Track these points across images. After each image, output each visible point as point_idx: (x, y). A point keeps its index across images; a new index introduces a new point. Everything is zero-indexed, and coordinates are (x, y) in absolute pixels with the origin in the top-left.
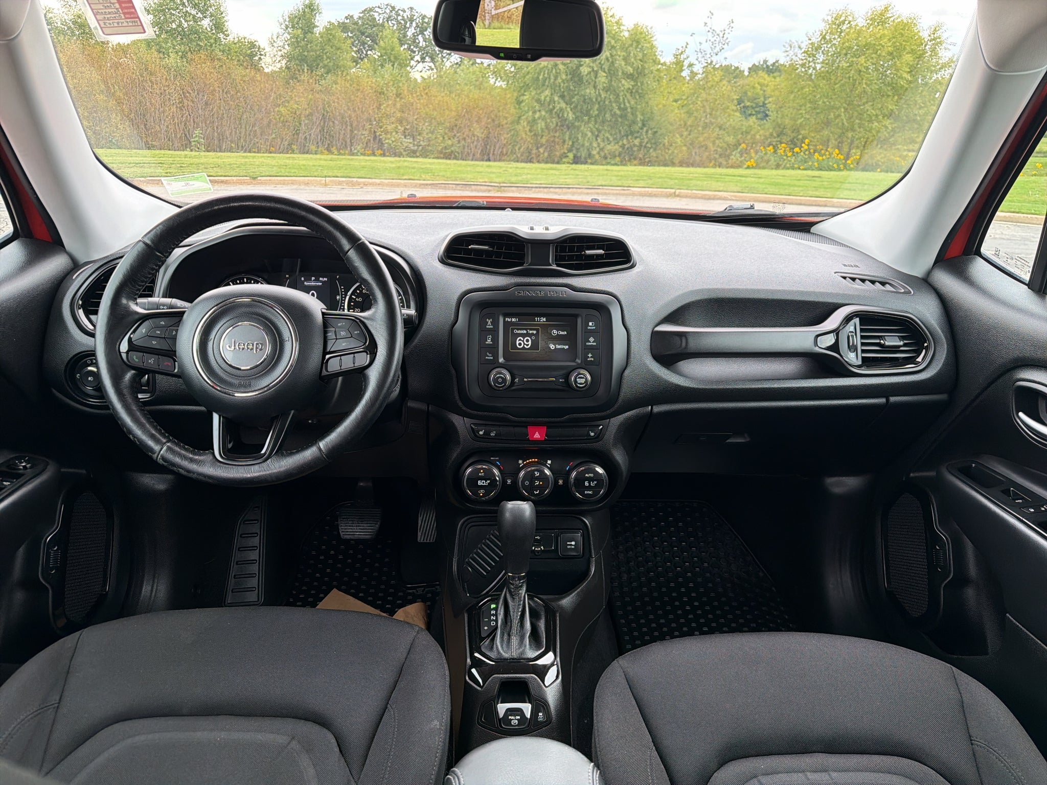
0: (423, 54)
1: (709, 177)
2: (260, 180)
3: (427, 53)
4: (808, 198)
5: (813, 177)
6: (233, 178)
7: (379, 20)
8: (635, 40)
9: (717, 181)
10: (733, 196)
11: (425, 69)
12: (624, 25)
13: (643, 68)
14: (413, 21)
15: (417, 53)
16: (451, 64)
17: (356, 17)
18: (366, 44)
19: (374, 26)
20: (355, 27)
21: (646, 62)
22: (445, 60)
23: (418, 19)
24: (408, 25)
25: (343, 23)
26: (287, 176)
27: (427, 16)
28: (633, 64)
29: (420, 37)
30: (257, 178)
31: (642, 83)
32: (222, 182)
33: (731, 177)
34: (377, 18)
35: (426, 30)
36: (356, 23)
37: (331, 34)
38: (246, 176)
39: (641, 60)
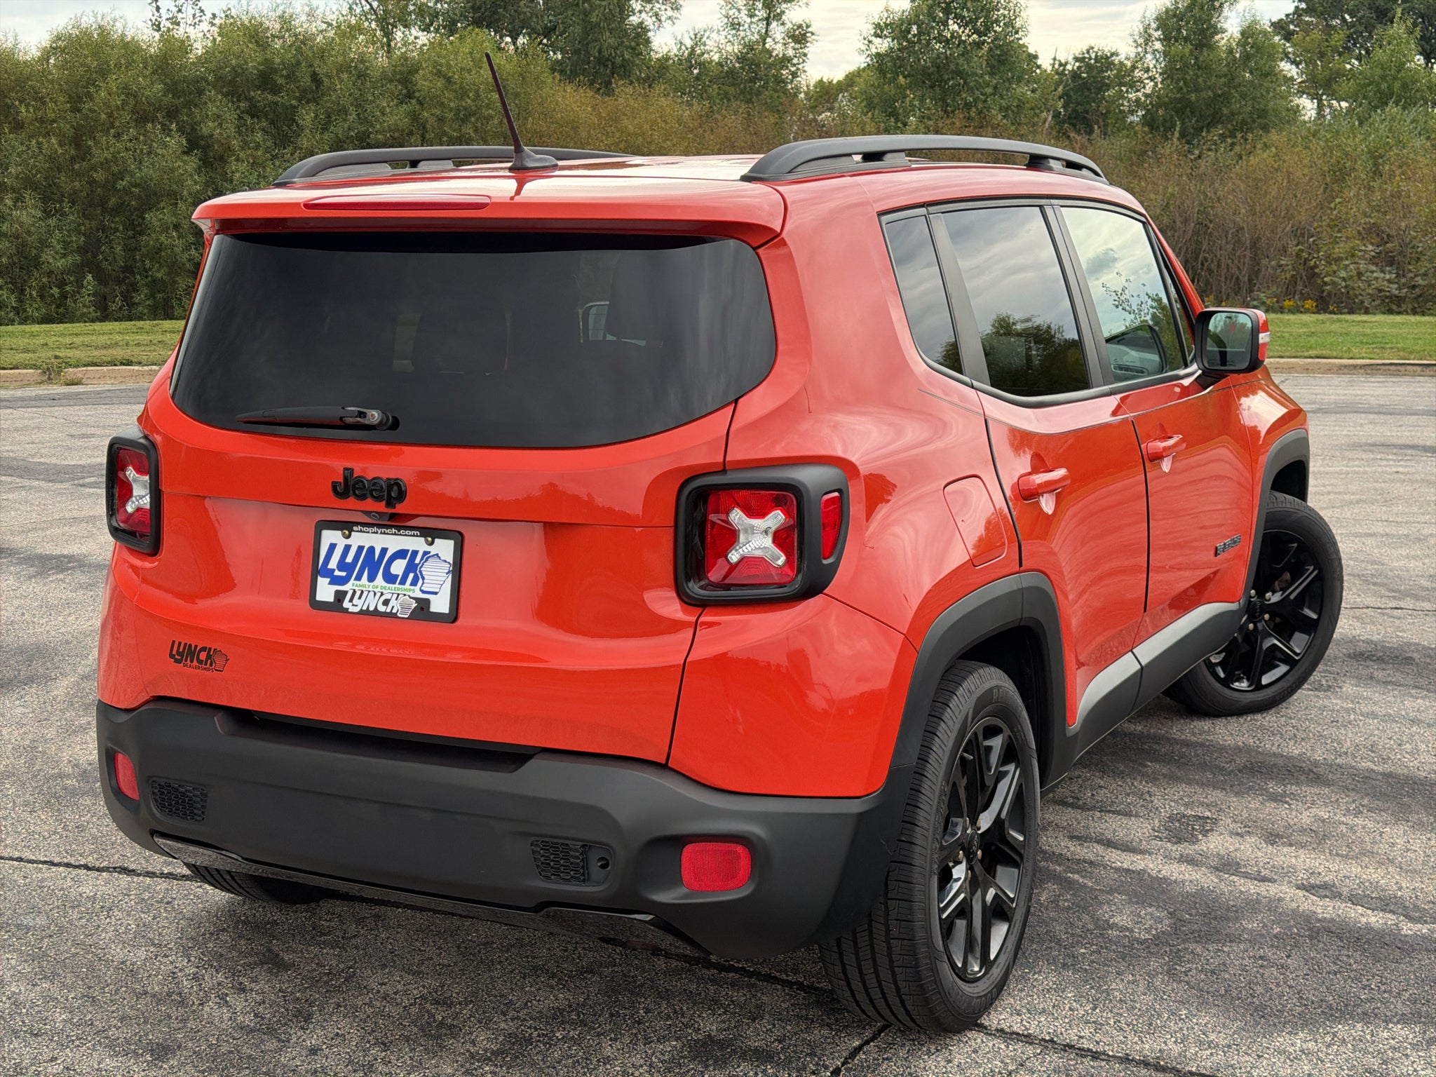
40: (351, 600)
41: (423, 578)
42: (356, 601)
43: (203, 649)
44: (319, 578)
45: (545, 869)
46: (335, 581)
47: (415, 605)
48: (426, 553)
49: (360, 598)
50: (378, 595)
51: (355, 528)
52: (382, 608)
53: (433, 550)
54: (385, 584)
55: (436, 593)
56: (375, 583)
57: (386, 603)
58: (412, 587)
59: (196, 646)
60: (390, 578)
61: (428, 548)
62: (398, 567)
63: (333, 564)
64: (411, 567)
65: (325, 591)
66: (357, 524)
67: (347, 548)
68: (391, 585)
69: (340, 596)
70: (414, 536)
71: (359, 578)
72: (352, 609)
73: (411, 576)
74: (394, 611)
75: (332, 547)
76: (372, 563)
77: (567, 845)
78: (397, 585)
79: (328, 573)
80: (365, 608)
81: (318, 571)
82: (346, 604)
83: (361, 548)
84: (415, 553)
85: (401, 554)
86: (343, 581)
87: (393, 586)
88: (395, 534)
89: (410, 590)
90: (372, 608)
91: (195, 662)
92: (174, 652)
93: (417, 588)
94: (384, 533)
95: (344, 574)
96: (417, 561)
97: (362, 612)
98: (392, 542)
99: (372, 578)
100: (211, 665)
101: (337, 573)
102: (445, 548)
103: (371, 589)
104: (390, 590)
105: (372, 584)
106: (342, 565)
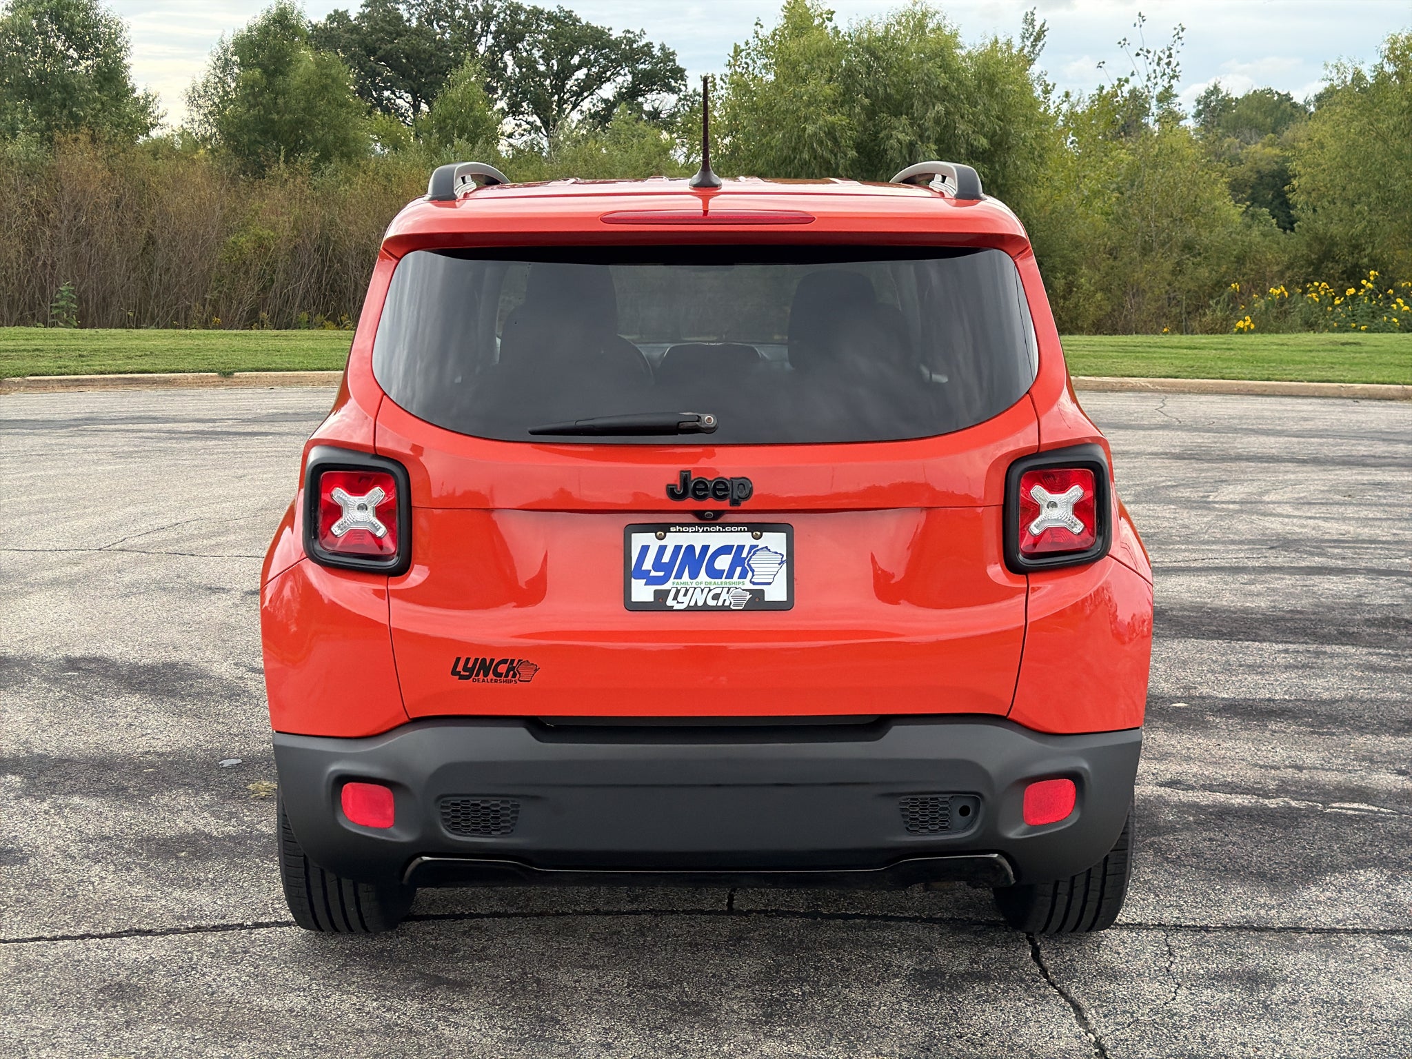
0: (516, 95)
1: (1125, 350)
2: (239, 377)
3: (524, 93)
4: (1306, 384)
5: (1343, 344)
6: (189, 375)
7: (409, 20)
8: (984, 78)
9: (1137, 358)
10: (1158, 384)
11: (520, 130)
12: (961, 47)
13: (1007, 134)
14: (492, 19)
15: (500, 92)
16: (581, 118)
17: (353, 15)
18: (380, 74)
19: (399, 35)
20: (354, 36)
21: (1010, 122)
22: (568, 107)
23: (502, 15)
24: (478, 29)
25: (325, 30)
26: (289, 370)
27: (525, 6)
28: (983, 125)
29: (508, 57)
30: (231, 373)
31: (1004, 165)
32: (166, 382)
33: (1165, 350)
34: (406, 16)
35: (521, 40)
36: (355, 29)
37: (328, 76)
38: (211, 371)
39: (998, 118)
40: (675, 598)
41: (753, 571)
42: (680, 598)
43: (505, 661)
44: (633, 580)
45: (913, 825)
46: (651, 581)
47: (749, 597)
48: (752, 547)
49: (685, 595)
50: (706, 590)
51: (672, 529)
52: (711, 603)
53: (761, 543)
54: (709, 580)
55: (770, 584)
56: (698, 580)
57: (716, 597)
58: (741, 580)
59: (492, 660)
60: (714, 574)
61: (755, 542)
62: (723, 563)
63: (648, 565)
64: (738, 561)
65: (642, 592)
66: (674, 525)
67: (662, 549)
68: (716, 581)
69: (661, 596)
70: (741, 531)
71: (679, 576)
72: (677, 607)
73: (739, 569)
74: (727, 604)
75: (645, 549)
76: (692, 561)
77: (937, 799)
78: (723, 579)
79: (644, 575)
80: (692, 604)
81: (630, 573)
82: (670, 602)
83: (678, 548)
84: (741, 548)
85: (725, 550)
86: (664, 580)
87: (719, 581)
88: (719, 531)
89: (739, 583)
90: (700, 603)
91: (491, 675)
92: (460, 668)
93: (747, 581)
94: (707, 531)
95: (661, 574)
96: (744, 555)
97: (689, 609)
98: (715, 539)
99: (694, 575)
100: (514, 676)
101: (653, 573)
102: (775, 541)
103: (694, 585)
104: (717, 585)
105: (694, 581)
106: (657, 565)
